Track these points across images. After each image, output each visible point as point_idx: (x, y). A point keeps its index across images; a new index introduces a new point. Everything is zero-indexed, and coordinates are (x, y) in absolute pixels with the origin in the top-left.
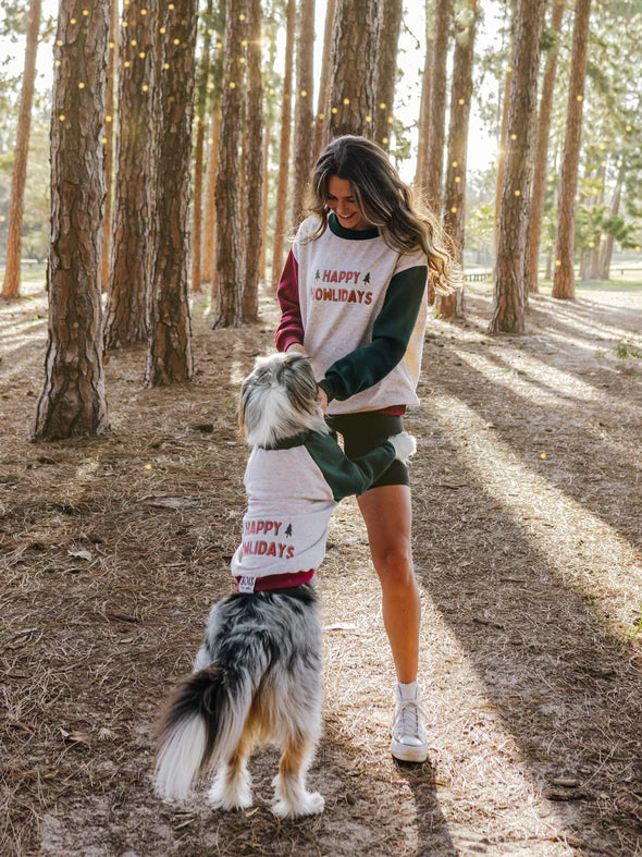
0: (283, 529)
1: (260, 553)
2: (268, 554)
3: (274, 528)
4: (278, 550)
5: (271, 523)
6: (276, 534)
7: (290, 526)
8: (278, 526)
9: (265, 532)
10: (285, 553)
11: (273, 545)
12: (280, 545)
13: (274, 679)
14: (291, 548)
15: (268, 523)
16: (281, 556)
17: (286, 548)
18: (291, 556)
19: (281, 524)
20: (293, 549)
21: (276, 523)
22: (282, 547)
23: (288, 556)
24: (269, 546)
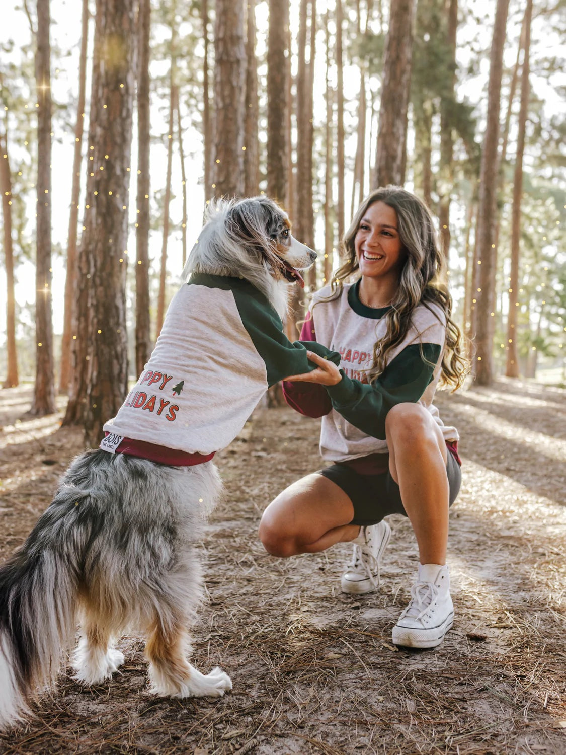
0: (173, 384)
1: (137, 406)
2: (145, 408)
3: (161, 381)
4: (157, 406)
5: (160, 375)
6: (162, 388)
7: (182, 383)
8: (167, 379)
9: (150, 384)
10: (166, 410)
11: (154, 398)
12: (162, 401)
13: (98, 556)
14: (175, 408)
15: (158, 374)
16: (159, 413)
17: (169, 406)
18: (172, 417)
19: (171, 378)
20: (177, 409)
21: (165, 376)
22: (164, 404)
23: (167, 417)
24: (149, 398)
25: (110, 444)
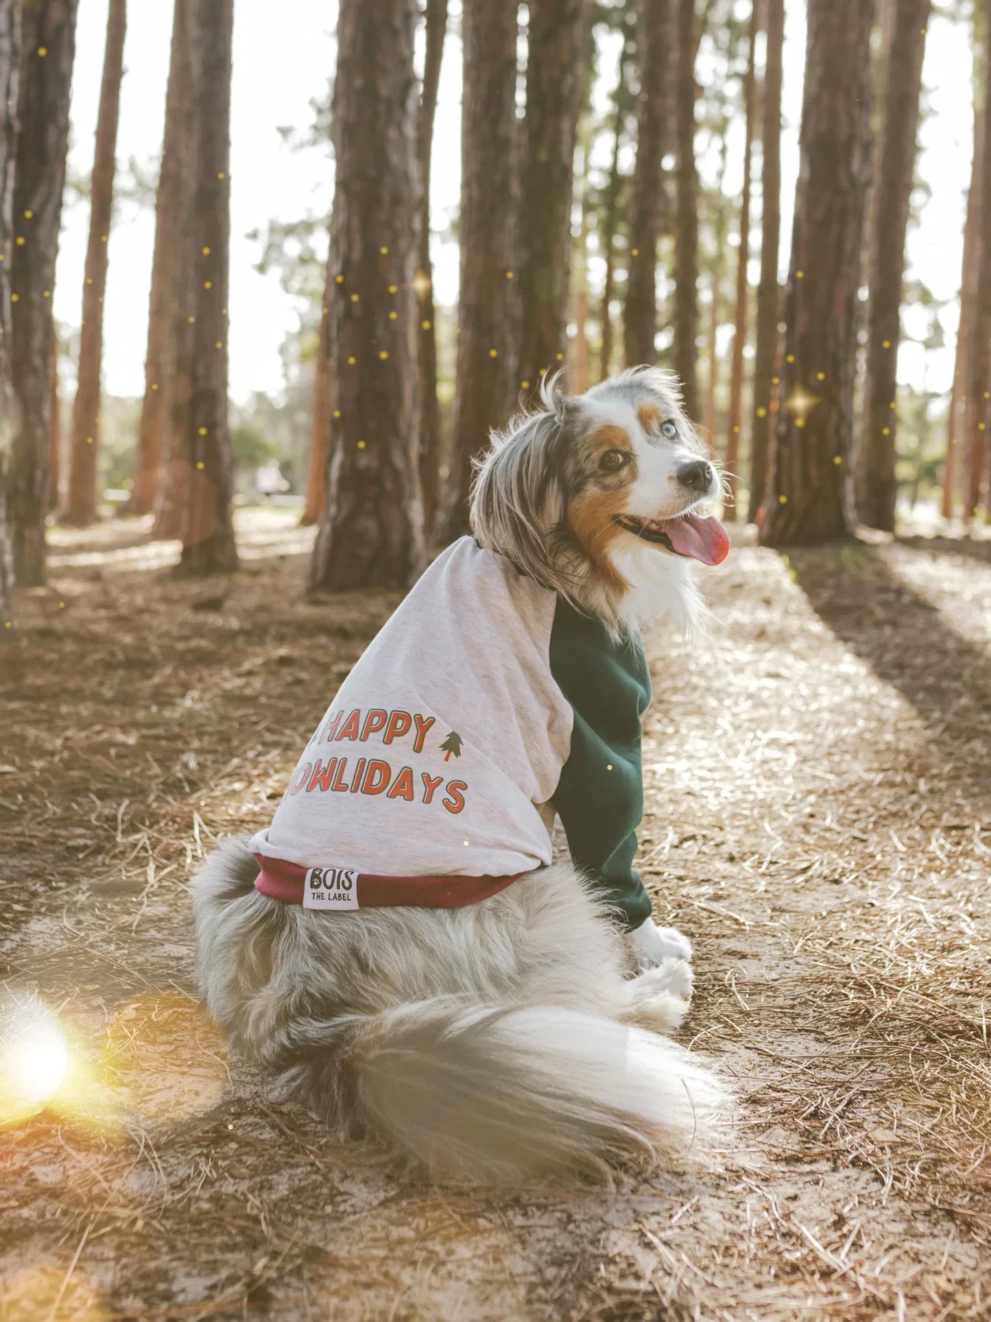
0: (439, 735)
1: (370, 790)
2: (392, 796)
3: (413, 731)
4: (419, 789)
5: (406, 717)
6: (418, 748)
7: (458, 729)
8: (424, 726)
9: (388, 741)
10: (441, 793)
11: (407, 774)
14: (458, 785)
15: (398, 715)
16: (428, 799)
17: (444, 784)
18: (456, 805)
19: (432, 721)
20: (464, 787)
21: (419, 718)
22: (431, 784)
23: (447, 804)
24: (394, 774)
25: (334, 890)
